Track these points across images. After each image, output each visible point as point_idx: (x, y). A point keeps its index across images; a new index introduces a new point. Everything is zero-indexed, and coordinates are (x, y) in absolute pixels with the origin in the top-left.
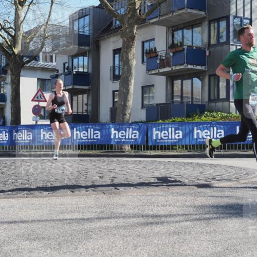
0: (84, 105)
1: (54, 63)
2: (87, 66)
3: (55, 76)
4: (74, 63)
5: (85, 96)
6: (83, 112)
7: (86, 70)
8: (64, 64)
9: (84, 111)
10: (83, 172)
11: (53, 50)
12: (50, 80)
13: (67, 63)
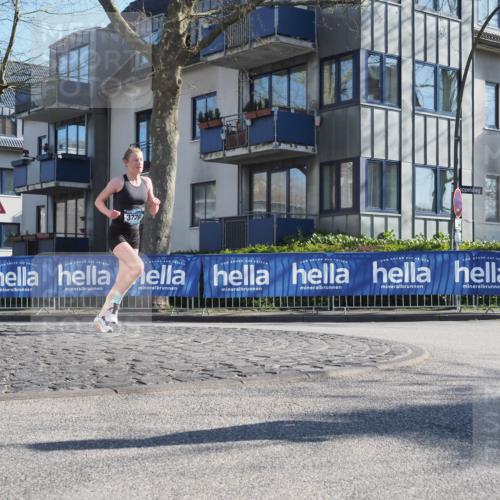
0: (79, 220)
1: (20, 138)
2: (84, 144)
3: (21, 163)
4: (59, 138)
5: (81, 201)
6: (76, 234)
7: (82, 152)
8: (40, 139)
9: (79, 232)
10: (76, 349)
11: (18, 112)
12: (11, 170)
13: (44, 137)
